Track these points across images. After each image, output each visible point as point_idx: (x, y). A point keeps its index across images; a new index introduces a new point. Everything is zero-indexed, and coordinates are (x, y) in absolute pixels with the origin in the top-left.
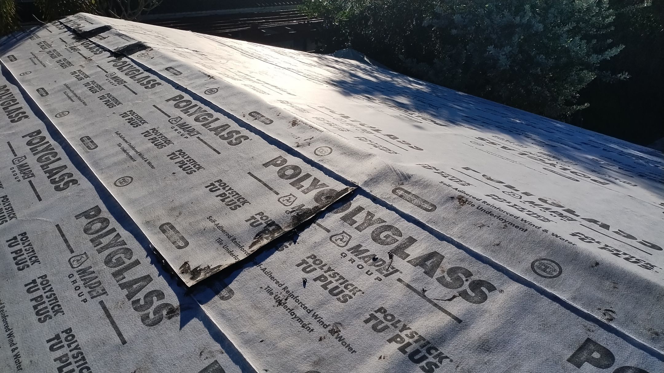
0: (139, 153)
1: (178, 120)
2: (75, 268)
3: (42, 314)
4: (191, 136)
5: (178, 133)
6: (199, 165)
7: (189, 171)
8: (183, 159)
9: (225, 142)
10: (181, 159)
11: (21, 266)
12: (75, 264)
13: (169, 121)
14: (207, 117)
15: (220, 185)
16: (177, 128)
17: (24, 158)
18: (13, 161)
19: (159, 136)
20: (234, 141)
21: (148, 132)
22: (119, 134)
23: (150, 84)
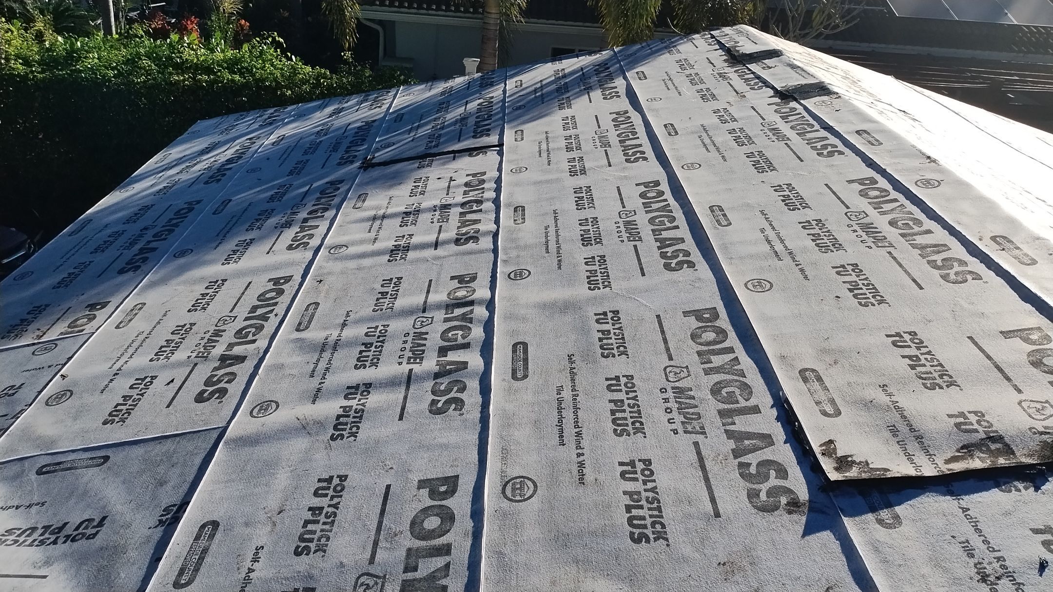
0: (789, 251)
1: (861, 216)
2: (670, 381)
3: (619, 425)
4: (878, 247)
5: (857, 236)
6: (882, 297)
7: (863, 301)
8: (857, 279)
9: (936, 273)
10: (853, 278)
11: (606, 352)
12: (671, 377)
13: (846, 214)
14: (911, 223)
15: (912, 340)
16: (856, 227)
17: (633, 212)
18: (619, 213)
19: (825, 234)
20: (952, 277)
21: (808, 222)
22: (765, 215)
23: (827, 151)
